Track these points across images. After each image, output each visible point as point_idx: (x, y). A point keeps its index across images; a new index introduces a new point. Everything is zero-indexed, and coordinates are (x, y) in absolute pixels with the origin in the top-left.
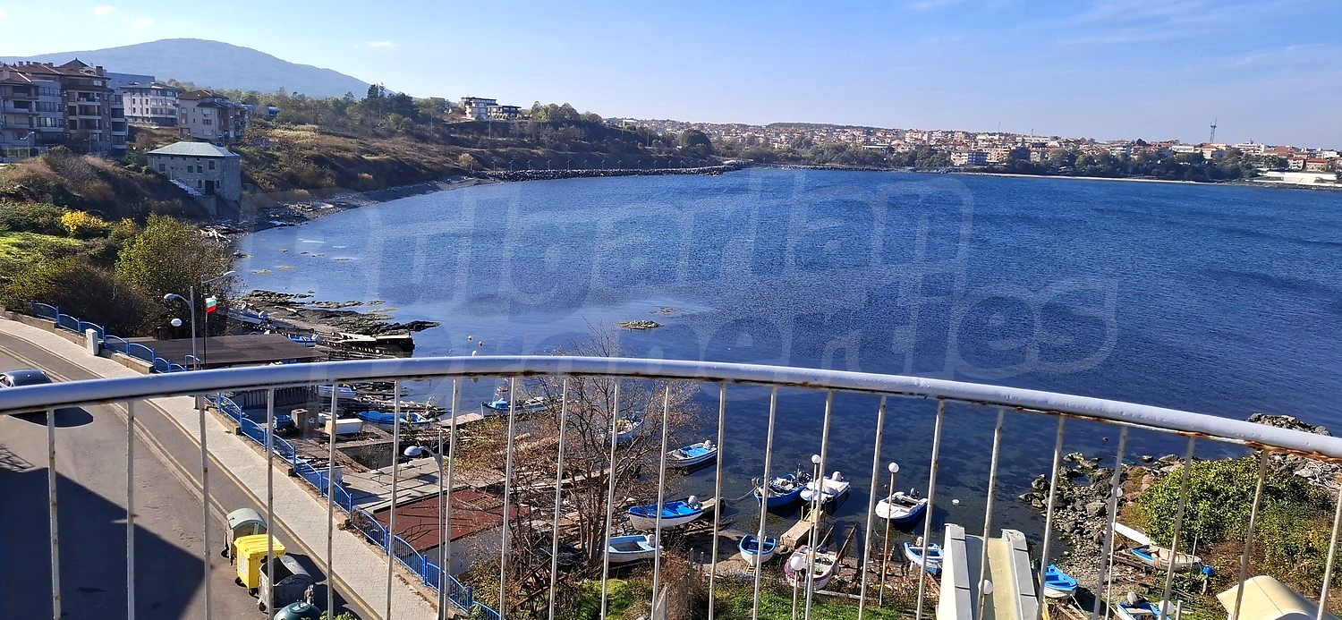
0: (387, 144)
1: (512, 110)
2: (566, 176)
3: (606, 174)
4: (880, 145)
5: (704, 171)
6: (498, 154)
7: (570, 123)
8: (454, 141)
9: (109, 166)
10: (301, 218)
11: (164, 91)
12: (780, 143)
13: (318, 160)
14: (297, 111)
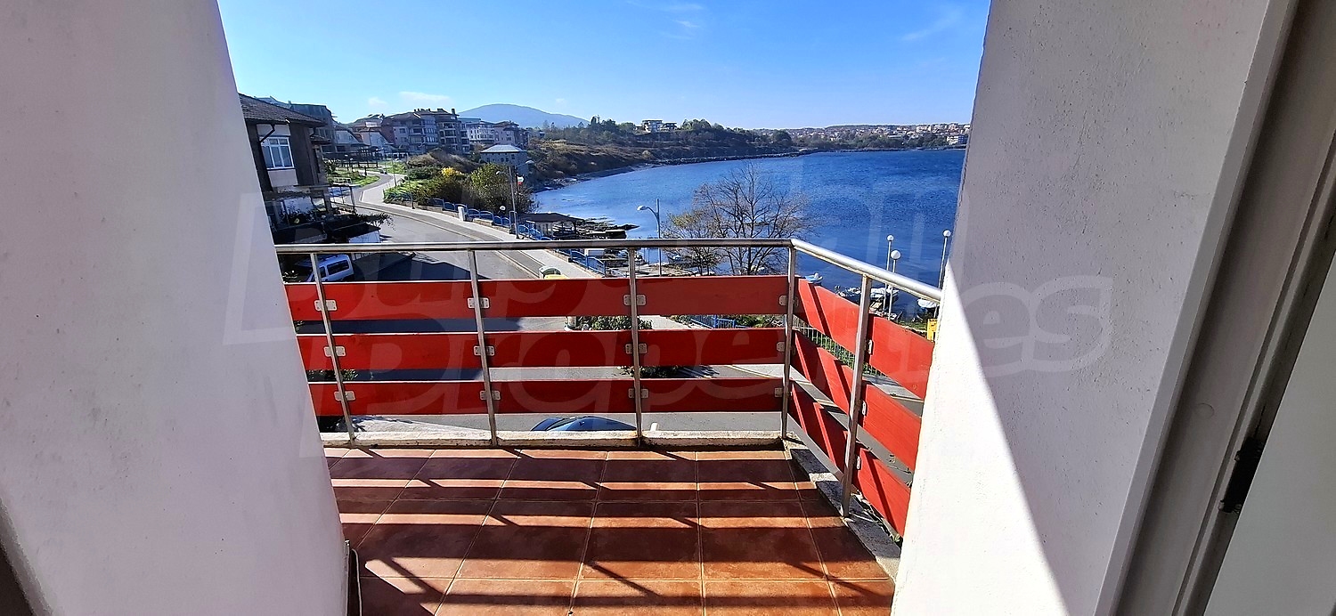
0: (603, 148)
1: (672, 126)
2: (704, 161)
3: (728, 159)
4: (900, 135)
5: (787, 155)
6: (663, 150)
7: (705, 130)
8: (640, 145)
9: (462, 160)
10: (560, 186)
11: (486, 124)
12: (835, 138)
13: (567, 155)
14: (554, 134)
